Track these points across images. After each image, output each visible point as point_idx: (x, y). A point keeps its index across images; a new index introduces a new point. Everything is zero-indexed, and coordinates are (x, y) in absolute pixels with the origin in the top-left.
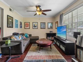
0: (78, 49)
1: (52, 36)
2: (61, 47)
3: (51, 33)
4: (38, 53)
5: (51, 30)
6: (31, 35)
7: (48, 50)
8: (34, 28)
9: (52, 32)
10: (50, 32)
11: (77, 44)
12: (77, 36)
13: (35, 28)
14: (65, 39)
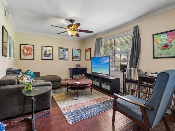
0: (127, 83)
1: (80, 74)
2: (104, 86)
3: (79, 67)
4: (76, 100)
5: (78, 62)
6: (39, 73)
7: (87, 94)
8: (44, 58)
9: (79, 65)
10: (77, 65)
11: (126, 78)
12: (126, 69)
13: (48, 58)
14: (107, 76)
